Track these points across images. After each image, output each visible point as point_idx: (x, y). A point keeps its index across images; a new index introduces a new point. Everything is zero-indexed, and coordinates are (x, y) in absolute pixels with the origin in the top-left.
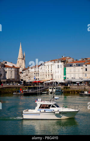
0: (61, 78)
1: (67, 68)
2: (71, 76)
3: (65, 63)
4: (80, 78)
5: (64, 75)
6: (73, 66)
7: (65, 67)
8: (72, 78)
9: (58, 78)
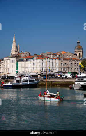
0: (14, 72)
1: (19, 63)
2: (22, 70)
3: (18, 58)
4: (29, 72)
5: (16, 69)
6: (24, 61)
7: (17, 61)
8: (23, 72)
9: (13, 72)
